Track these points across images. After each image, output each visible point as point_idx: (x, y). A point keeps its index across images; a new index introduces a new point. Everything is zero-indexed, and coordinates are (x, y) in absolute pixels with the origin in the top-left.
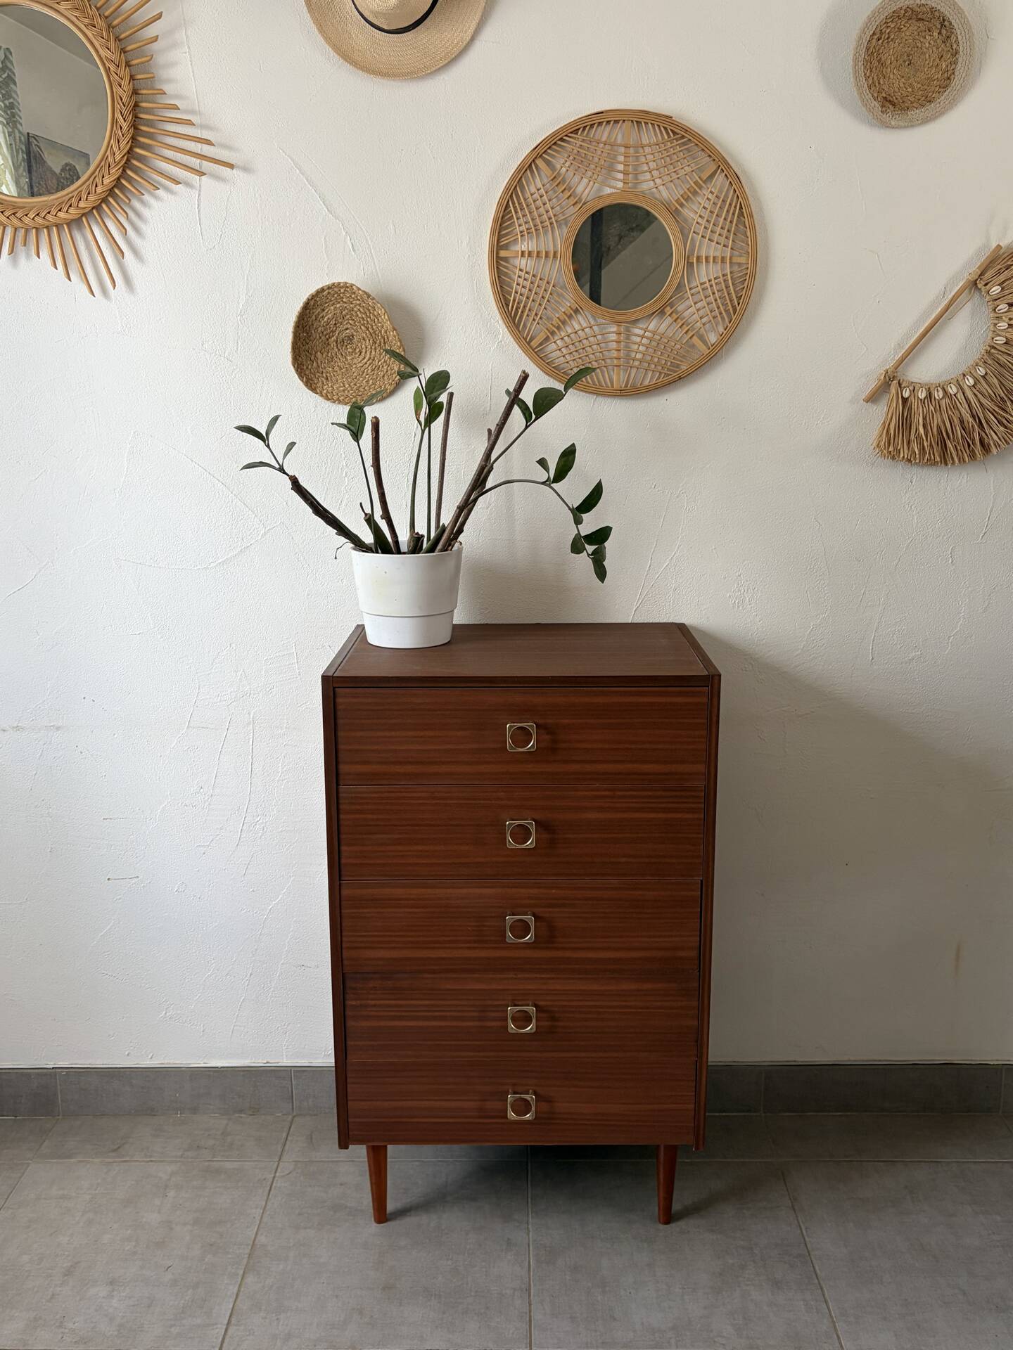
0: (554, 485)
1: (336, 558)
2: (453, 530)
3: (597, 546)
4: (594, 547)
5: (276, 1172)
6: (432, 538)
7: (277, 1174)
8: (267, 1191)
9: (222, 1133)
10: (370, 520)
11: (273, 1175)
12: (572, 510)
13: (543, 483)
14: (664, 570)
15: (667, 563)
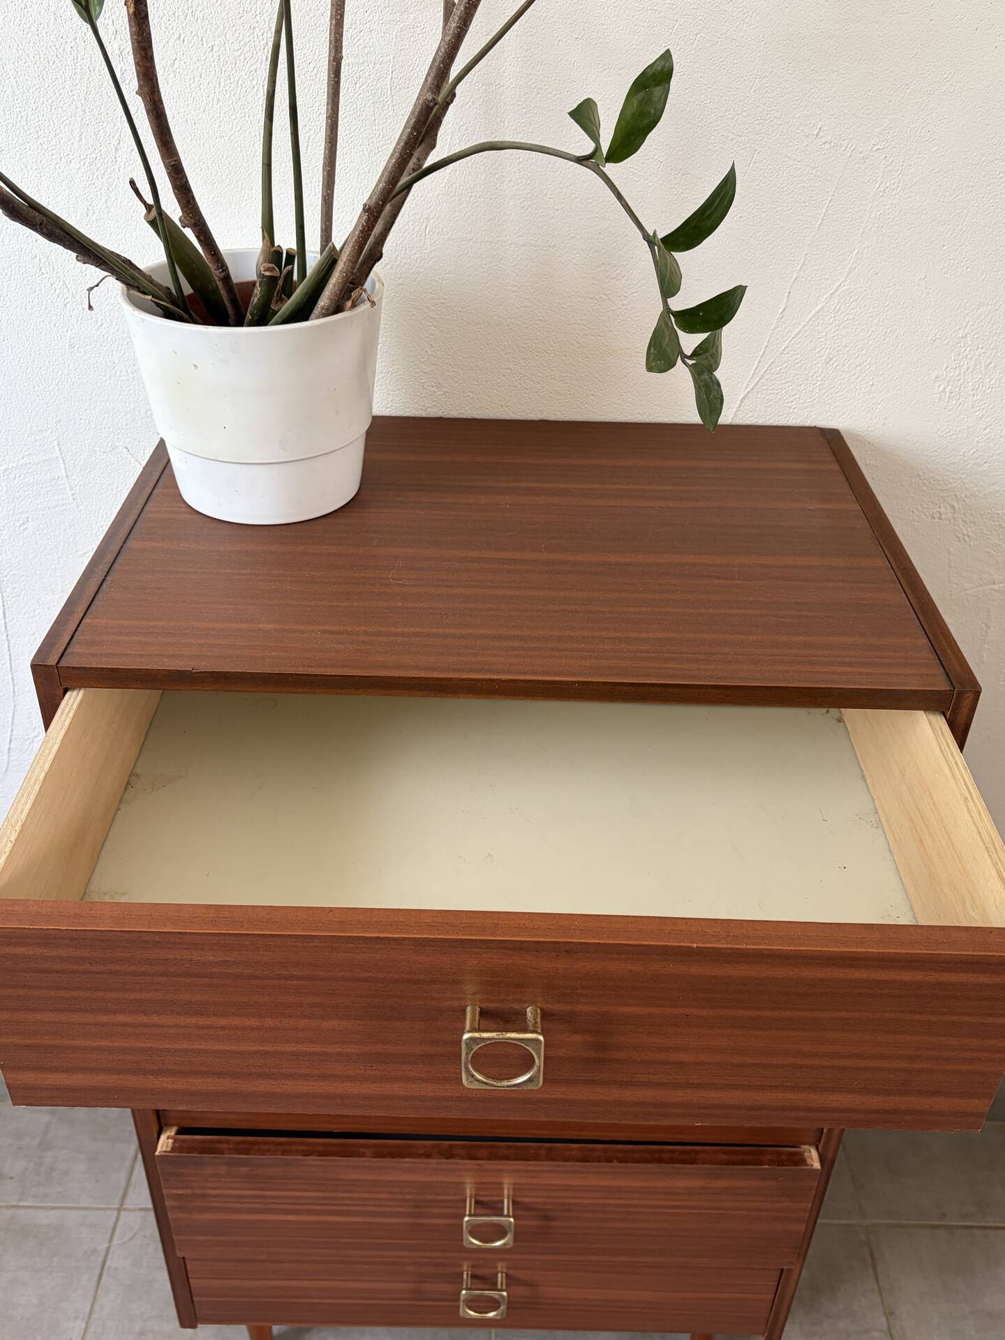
0: (609, 168)
1: (90, 307)
2: (356, 262)
3: (703, 336)
4: (700, 337)
5: (111, 1240)
6: (309, 271)
7: (115, 1242)
8: (96, 1278)
9: (40, 1144)
10: (158, 221)
11: (105, 1245)
12: (650, 240)
13: (581, 160)
14: (813, 319)
15: (821, 306)
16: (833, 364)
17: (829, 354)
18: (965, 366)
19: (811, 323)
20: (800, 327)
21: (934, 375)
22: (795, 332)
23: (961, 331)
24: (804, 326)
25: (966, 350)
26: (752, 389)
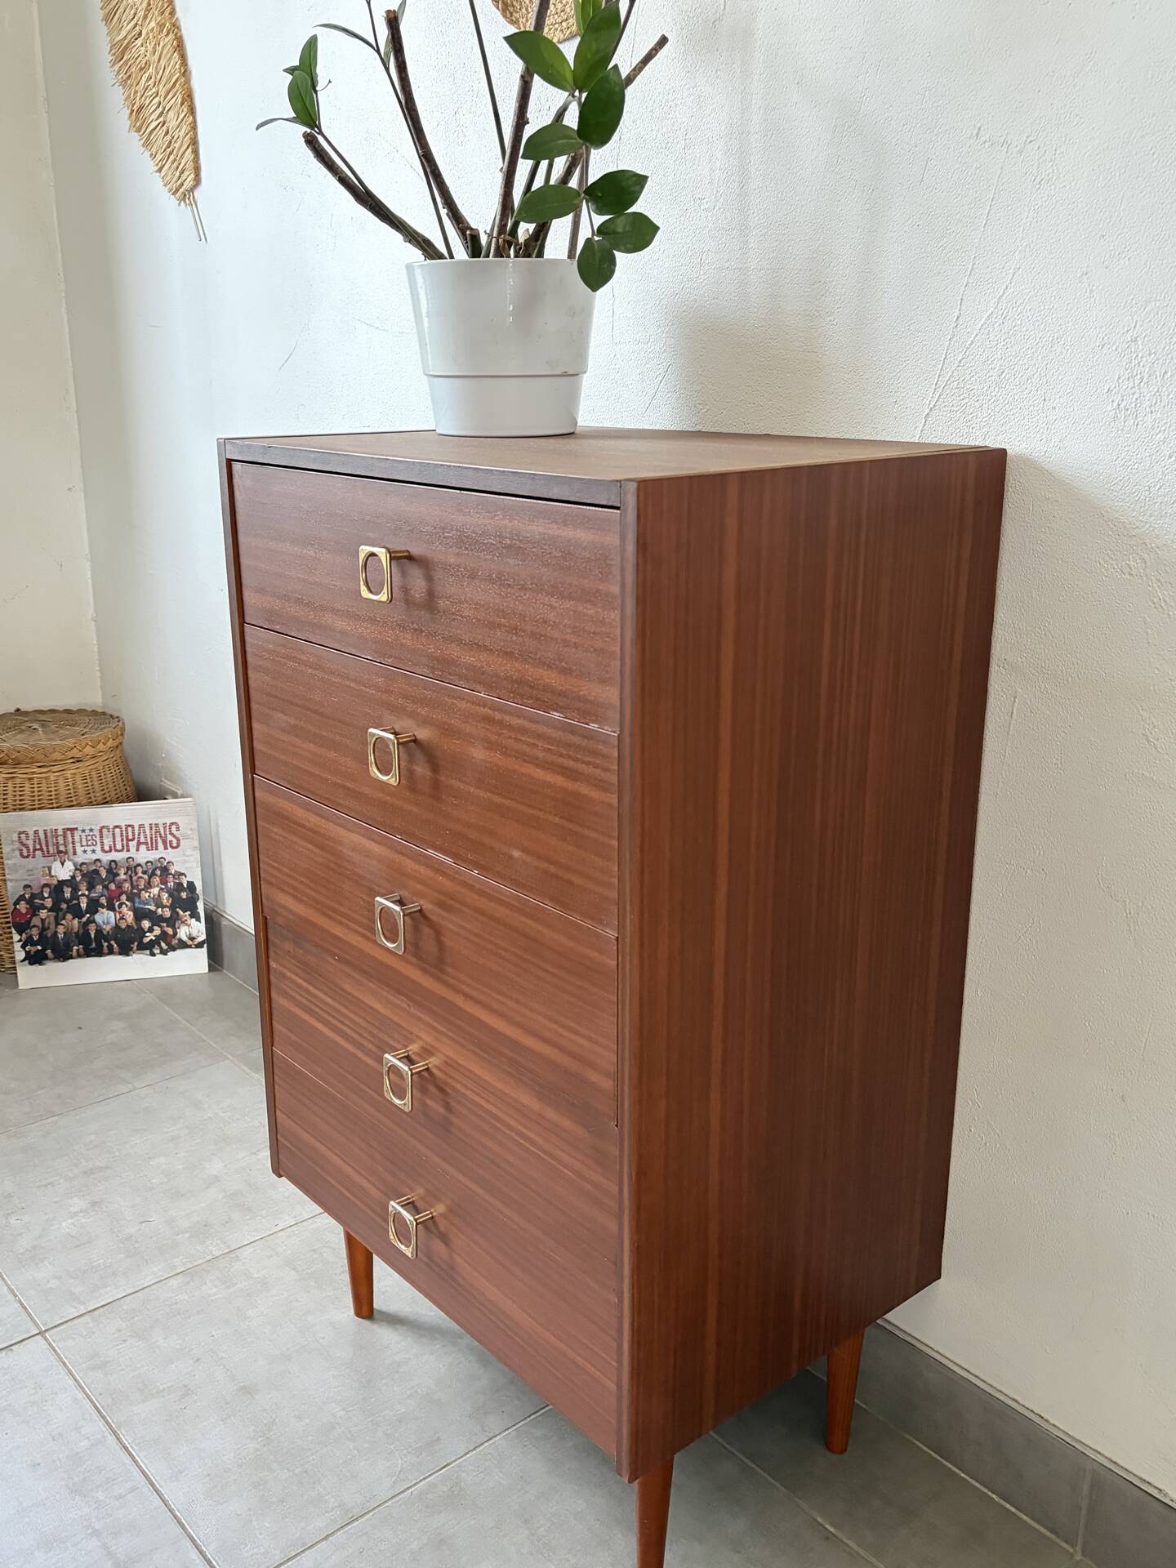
14: (984, 327)
15: (989, 312)
16: (1005, 377)
17: (1001, 365)
18: (1139, 376)
19: (982, 331)
20: (973, 336)
21: (1106, 388)
22: (969, 343)
23: (1130, 333)
24: (977, 335)
25: (1137, 356)
26: (935, 406)
